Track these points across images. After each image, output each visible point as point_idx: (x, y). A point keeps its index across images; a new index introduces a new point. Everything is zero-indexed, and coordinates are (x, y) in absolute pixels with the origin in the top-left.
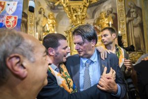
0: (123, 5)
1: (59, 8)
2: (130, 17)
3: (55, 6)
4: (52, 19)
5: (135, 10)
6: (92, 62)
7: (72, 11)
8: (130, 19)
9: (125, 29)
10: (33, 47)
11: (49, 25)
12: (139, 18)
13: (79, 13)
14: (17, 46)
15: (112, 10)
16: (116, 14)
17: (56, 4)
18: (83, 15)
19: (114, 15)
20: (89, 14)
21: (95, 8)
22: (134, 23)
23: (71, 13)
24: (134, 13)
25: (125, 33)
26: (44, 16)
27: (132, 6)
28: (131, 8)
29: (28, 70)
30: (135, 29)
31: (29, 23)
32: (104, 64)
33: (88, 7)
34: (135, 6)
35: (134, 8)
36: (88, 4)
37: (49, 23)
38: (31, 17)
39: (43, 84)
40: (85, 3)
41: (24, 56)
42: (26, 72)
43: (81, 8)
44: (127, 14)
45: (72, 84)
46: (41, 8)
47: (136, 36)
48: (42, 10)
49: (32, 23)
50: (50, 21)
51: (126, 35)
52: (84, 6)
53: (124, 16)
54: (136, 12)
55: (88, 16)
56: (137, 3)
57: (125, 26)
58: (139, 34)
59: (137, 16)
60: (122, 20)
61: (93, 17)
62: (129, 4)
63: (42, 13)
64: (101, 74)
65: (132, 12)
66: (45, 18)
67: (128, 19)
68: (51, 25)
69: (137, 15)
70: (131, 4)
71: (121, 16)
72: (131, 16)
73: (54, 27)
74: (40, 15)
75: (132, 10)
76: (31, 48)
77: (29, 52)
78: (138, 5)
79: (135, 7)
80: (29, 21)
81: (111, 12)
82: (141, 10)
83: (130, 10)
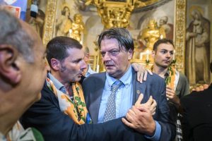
0: (184, 13)
2: (192, 31)
3: (85, 6)
4: (79, 23)
5: (200, 23)
6: (122, 85)
7: (109, 15)
9: (183, 48)
11: (73, 31)
12: (205, 34)
13: (118, 19)
15: (167, 19)
16: (171, 26)
17: (87, 3)
18: (124, 23)
20: (134, 22)
21: (143, 14)
22: (197, 41)
23: (107, 17)
24: (198, 27)
25: (183, 54)
26: (69, 18)
27: (197, 16)
28: (195, 19)
30: (198, 50)
31: (46, 27)
32: (141, 89)
33: (133, 12)
34: (201, 16)
35: (199, 20)
36: (132, 8)
37: (74, 29)
40: (129, 6)
43: (121, 13)
44: (188, 26)
46: (66, 7)
47: (198, 60)
48: (67, 9)
49: (51, 27)
50: (76, 26)
51: (183, 58)
52: (127, 10)
53: (184, 29)
54: (201, 26)
55: (132, 25)
56: (204, 12)
57: (183, 44)
58: (203, 58)
59: (202, 32)
60: (180, 36)
61: (139, 27)
62: (193, 13)
63: (67, 14)
64: (134, 104)
65: (196, 26)
66: (69, 21)
67: (188, 34)
68: (77, 32)
69: (203, 30)
70: (196, 13)
71: (179, 30)
72: (194, 31)
73: (80, 35)
74: (63, 17)
75: (196, 22)
78: (206, 15)
80: (46, 23)
81: (165, 22)
82: (209, 23)
83: (193, 22)
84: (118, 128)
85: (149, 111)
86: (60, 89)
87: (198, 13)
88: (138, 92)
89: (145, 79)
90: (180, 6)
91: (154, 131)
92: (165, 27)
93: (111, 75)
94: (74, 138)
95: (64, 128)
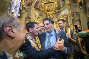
4: (40, 19)
16: (67, 16)
22: (76, 19)
26: (37, 18)
46: (36, 15)
59: (77, 16)
72: (75, 16)
73: (40, 22)
81: (65, 15)
83: (74, 14)
84: (52, 51)
85: (62, 44)
86: (31, 39)
88: (57, 37)
89: (59, 33)
90: (69, 10)
91: (65, 51)
92: (65, 16)
93: (48, 32)
94: (37, 56)
95: (33, 53)
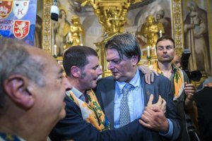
0: (180, 6)
1: (87, 9)
2: (189, 23)
3: (81, 7)
4: (77, 26)
5: (196, 14)
6: (133, 87)
7: (106, 15)
8: (190, 26)
9: (182, 41)
10: (42, 66)
11: (72, 33)
12: (202, 25)
13: (116, 18)
14: (19, 64)
15: (164, 13)
16: (169, 19)
17: (83, 4)
18: (121, 21)
19: (166, 21)
20: (130, 18)
21: (139, 10)
22: (195, 32)
23: (104, 16)
24: (195, 18)
26: (66, 21)
27: (193, 7)
28: (191, 10)
29: (34, 97)
30: (197, 41)
31: (44, 31)
32: (150, 90)
33: (128, 10)
35: (195, 11)
36: (129, 5)
37: (72, 31)
38: (47, 23)
39: (58, 117)
40: (125, 3)
41: (29, 78)
42: (32, 100)
43: (118, 11)
44: (185, 19)
45: (103, 118)
46: (61, 10)
47: (198, 52)
48: (63, 12)
49: (49, 32)
50: (74, 29)
52: (124, 8)
53: (181, 21)
54: (198, 17)
55: (129, 22)
56: (200, 3)
57: (182, 36)
58: (202, 48)
59: (200, 23)
60: (178, 29)
61: (136, 23)
62: (189, 5)
65: (193, 17)
66: (67, 25)
67: (186, 26)
68: (76, 34)
69: (200, 21)
70: (192, 5)
71: (176, 22)
73: (79, 37)
74: (60, 20)
75: (193, 14)
76: (39, 67)
77: (37, 72)
78: (202, 6)
79: (198, 9)
80: (44, 28)
81: (162, 17)
82: (206, 13)
83: (189, 14)
85: (161, 110)
86: (80, 98)
87: (194, 4)
92: (163, 21)
